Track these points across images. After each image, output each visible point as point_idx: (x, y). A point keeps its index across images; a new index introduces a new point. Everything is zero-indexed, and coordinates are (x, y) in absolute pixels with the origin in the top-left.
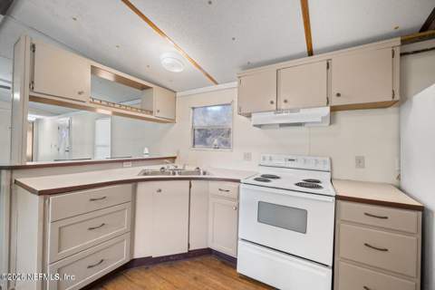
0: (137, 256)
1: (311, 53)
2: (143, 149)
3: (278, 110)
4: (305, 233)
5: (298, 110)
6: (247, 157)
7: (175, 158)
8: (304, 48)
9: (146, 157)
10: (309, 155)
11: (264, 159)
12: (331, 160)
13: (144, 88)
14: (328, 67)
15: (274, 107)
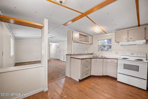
0: (92, 75)
1: (139, 26)
2: (85, 51)
3: (128, 41)
4: (138, 71)
5: (135, 41)
6: (117, 53)
7: (93, 54)
8: (137, 24)
9: (86, 53)
10: (138, 53)
11: (123, 54)
12: (146, 54)
13: (85, 36)
14: (145, 29)
15: (127, 40)
